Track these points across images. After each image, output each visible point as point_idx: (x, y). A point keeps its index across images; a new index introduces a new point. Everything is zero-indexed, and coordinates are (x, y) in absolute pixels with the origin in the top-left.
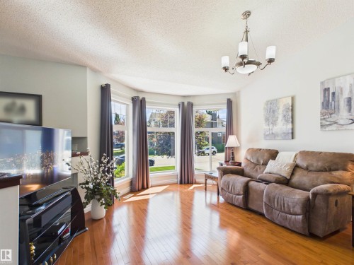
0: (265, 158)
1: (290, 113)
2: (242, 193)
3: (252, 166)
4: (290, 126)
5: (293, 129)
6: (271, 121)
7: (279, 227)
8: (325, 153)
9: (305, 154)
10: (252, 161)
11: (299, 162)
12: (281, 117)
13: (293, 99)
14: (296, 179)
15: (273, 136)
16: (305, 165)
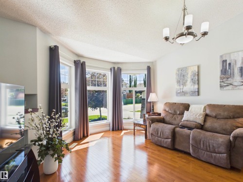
0: (181, 109)
1: (197, 77)
2: (170, 137)
3: (171, 115)
4: (196, 86)
5: (198, 89)
6: (181, 83)
7: (204, 163)
9: (212, 106)
10: (170, 112)
11: (208, 112)
12: (189, 80)
13: (198, 67)
14: (208, 124)
15: (184, 93)
16: (214, 115)
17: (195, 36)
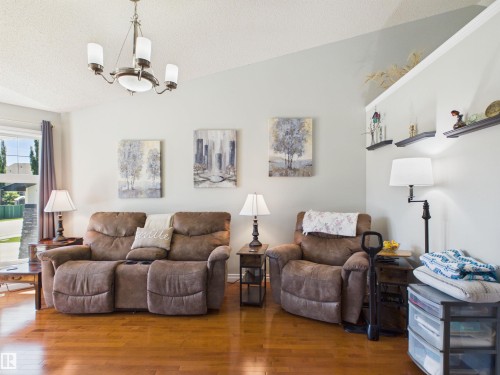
0: (130, 225)
1: (158, 162)
3: (108, 240)
4: (158, 180)
5: (161, 184)
6: (130, 170)
8: (205, 213)
9: (183, 216)
10: (105, 232)
11: (177, 226)
12: (145, 167)
13: (162, 144)
14: (177, 249)
15: (135, 193)
16: (186, 230)
17: (155, 84)
